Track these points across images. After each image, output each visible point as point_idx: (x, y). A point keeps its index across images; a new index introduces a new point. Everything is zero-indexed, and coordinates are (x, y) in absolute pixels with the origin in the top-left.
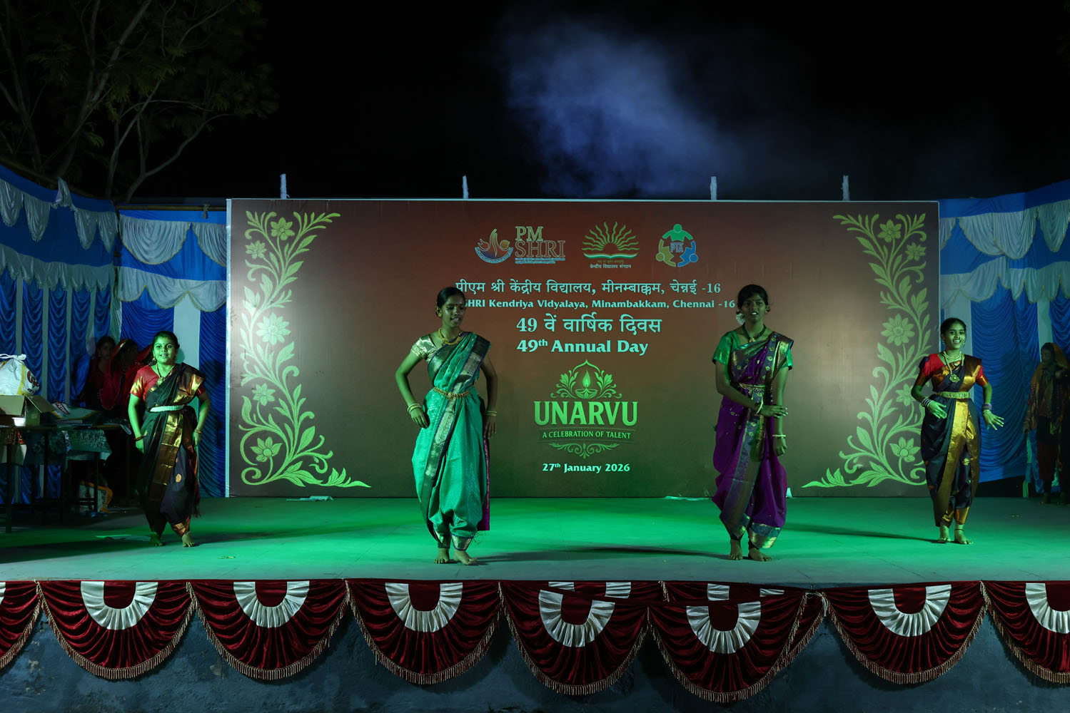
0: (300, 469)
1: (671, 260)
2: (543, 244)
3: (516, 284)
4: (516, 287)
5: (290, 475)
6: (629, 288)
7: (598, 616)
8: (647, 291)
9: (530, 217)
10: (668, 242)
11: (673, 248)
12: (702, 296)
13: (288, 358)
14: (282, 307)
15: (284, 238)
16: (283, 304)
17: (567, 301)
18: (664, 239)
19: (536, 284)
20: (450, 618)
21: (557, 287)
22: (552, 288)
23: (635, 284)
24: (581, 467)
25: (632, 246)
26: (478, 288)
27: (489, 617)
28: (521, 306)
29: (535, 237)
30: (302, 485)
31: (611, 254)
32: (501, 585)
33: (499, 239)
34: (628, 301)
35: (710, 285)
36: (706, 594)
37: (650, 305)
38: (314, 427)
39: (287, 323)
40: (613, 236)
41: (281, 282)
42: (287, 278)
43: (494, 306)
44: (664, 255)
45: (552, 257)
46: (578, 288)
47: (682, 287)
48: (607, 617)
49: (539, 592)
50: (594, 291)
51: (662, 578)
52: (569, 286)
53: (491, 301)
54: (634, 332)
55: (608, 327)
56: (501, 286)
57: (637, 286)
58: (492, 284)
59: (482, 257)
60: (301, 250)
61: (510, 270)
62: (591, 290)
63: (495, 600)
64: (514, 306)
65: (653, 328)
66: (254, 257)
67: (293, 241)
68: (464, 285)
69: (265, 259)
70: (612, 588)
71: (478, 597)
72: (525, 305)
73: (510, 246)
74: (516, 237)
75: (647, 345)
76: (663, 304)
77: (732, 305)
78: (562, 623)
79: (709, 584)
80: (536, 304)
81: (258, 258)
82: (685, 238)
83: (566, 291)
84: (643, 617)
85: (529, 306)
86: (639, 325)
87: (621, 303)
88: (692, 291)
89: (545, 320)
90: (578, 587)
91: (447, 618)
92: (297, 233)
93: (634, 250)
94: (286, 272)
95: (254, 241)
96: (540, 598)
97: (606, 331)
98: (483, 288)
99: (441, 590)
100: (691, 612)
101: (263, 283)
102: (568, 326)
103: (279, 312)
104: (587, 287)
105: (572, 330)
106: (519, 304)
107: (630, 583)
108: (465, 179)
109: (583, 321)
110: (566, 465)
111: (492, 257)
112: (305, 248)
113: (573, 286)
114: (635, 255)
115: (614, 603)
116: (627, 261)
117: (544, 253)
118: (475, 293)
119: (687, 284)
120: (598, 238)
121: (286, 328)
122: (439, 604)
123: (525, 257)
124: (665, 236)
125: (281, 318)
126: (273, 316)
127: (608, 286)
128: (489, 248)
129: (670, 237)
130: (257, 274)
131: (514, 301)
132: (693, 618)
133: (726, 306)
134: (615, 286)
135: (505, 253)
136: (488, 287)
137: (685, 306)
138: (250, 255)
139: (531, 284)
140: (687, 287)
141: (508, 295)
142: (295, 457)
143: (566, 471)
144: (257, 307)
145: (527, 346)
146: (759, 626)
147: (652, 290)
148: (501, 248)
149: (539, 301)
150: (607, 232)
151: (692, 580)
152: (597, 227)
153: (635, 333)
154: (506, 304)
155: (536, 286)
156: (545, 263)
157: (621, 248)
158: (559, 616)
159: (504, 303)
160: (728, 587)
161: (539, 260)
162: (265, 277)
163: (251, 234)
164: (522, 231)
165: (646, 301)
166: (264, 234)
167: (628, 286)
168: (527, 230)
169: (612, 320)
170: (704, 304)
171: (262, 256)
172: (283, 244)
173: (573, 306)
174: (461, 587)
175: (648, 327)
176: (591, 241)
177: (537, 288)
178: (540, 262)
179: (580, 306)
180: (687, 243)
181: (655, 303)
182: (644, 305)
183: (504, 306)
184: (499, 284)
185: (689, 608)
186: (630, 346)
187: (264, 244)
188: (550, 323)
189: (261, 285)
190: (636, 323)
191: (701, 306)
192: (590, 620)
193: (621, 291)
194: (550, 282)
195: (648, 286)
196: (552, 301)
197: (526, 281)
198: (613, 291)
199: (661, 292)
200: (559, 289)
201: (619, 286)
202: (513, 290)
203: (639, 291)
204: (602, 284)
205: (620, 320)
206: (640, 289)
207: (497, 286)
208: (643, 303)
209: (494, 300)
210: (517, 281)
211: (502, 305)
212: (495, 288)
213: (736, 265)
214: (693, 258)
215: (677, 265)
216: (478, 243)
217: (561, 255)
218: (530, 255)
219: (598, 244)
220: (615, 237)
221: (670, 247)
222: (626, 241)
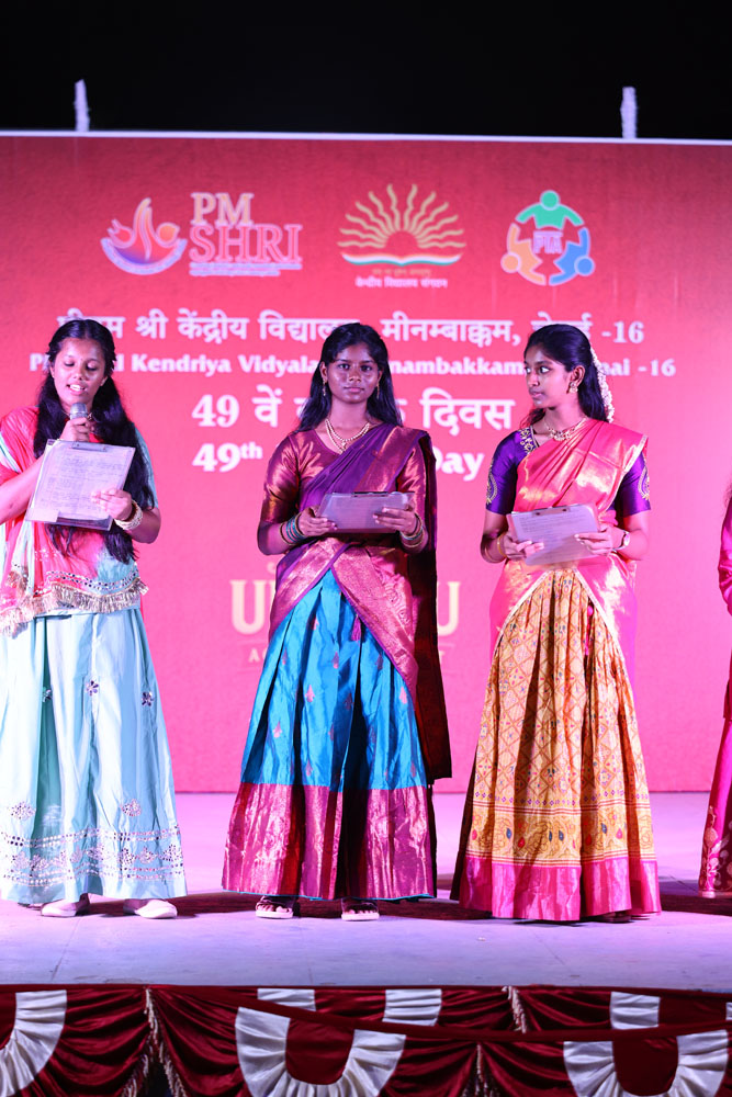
1: (538, 270)
2: (253, 233)
3: (191, 320)
4: (192, 328)
6: (442, 331)
7: (366, 1065)
8: (481, 337)
9: (225, 173)
10: (528, 230)
11: (539, 244)
17: (304, 359)
18: (519, 224)
19: (236, 321)
20: (39, 1068)
21: (282, 328)
22: (271, 328)
23: (455, 323)
25: (450, 238)
27: (125, 1067)
28: (202, 369)
29: (234, 216)
31: (402, 254)
32: (152, 997)
33: (156, 221)
34: (439, 360)
35: (620, 326)
36: (606, 1015)
37: (490, 367)
40: (407, 214)
43: (143, 368)
44: (519, 259)
45: (273, 260)
48: (388, 1068)
49: (236, 1012)
51: (510, 979)
52: (309, 326)
53: (135, 357)
54: (451, 428)
56: (158, 324)
57: (459, 327)
58: (140, 320)
59: (118, 261)
61: (178, 289)
63: (140, 1029)
64: (187, 369)
65: (497, 420)
70: (397, 1005)
71: (102, 1022)
72: (212, 368)
73: (180, 236)
74: (192, 217)
75: (481, 457)
76: (516, 368)
77: (668, 370)
78: (288, 1082)
79: (614, 994)
80: (235, 364)
82: (568, 223)
83: (304, 337)
84: (467, 1067)
85: (221, 369)
86: (463, 413)
87: (425, 364)
89: (256, 400)
90: (320, 1000)
91: (32, 1068)
93: (451, 247)
96: (239, 1025)
98: (119, 329)
99: (20, 1004)
100: (574, 1054)
106: (198, 366)
107: (438, 992)
108: (80, 88)
113: (318, 326)
114: (457, 258)
115: (403, 1037)
116: (437, 271)
117: (253, 252)
120: (373, 219)
122: (13, 1036)
123: (213, 260)
124: (522, 217)
127: (396, 326)
128: (133, 240)
129: (531, 221)
131: (187, 358)
132: (579, 1068)
134: (411, 326)
135: (167, 252)
136: (130, 326)
139: (225, 320)
141: (175, 344)
145: (216, 457)
146: (724, 1085)
147: (493, 337)
148: (158, 240)
149: (242, 359)
150: (393, 208)
151: (575, 983)
152: (372, 197)
153: (455, 431)
154: (168, 365)
155: (236, 326)
156: (256, 274)
157: (424, 241)
158: (282, 1065)
159: (165, 362)
160: (656, 1000)
161: (245, 268)
164: (205, 203)
165: (480, 360)
167: (440, 327)
168: (217, 200)
169: (403, 402)
174: (63, 999)
175: (484, 419)
176: (358, 227)
177: (239, 328)
178: (247, 273)
180: (570, 232)
181: (499, 366)
182: (476, 367)
183: (164, 368)
184: (154, 320)
185: (570, 1047)
186: (445, 460)
188: (266, 408)
190: (457, 409)
192: (350, 1074)
193: (424, 338)
194: (268, 317)
195: (485, 326)
196: (272, 359)
197: (215, 312)
198: (406, 337)
199: (512, 340)
200: (287, 333)
201: (420, 326)
202: (185, 333)
203: (463, 338)
204: (384, 322)
205: (422, 402)
206: (467, 333)
207: (150, 324)
208: (474, 364)
209: (144, 357)
210: (195, 313)
211: (160, 367)
212: (145, 330)
213: (676, 282)
214: (584, 265)
215: (547, 279)
216: (110, 231)
217: (293, 258)
218: (224, 257)
219: (372, 232)
220: (411, 216)
221: (533, 243)
222: (437, 228)
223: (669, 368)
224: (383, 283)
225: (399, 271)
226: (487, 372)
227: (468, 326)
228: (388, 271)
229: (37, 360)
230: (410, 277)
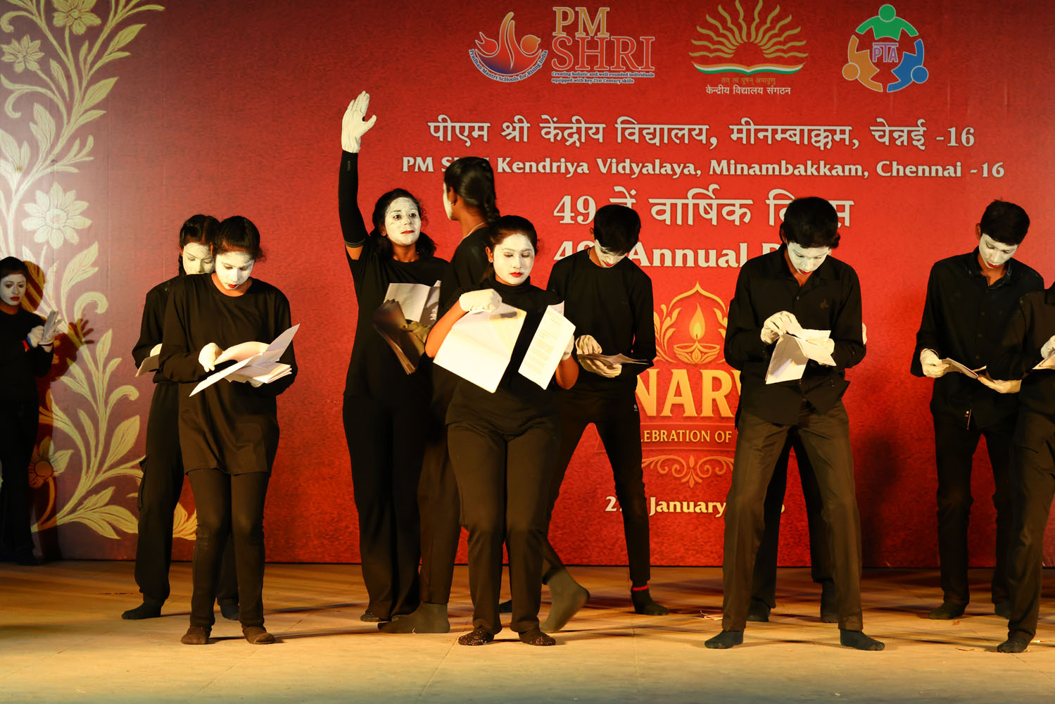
0: (107, 504)
1: (873, 79)
2: (610, 44)
3: (552, 125)
4: (553, 132)
5: (89, 514)
6: (787, 135)
8: (823, 141)
10: (867, 41)
11: (877, 54)
12: (937, 152)
13: (86, 276)
14: (75, 170)
15: (80, 30)
16: (75, 165)
17: (657, 162)
18: (857, 35)
19: (594, 126)
21: (637, 131)
22: (627, 133)
23: (798, 128)
24: (685, 504)
25: (792, 49)
26: (476, 134)
28: (563, 170)
29: (592, 28)
30: (113, 536)
31: (749, 64)
33: (520, 33)
34: (783, 163)
35: (953, 130)
37: (830, 170)
38: (138, 417)
39: (84, 205)
40: (754, 26)
41: (73, 119)
42: (86, 111)
43: (508, 170)
44: (858, 69)
45: (628, 69)
46: (679, 135)
47: (896, 135)
50: (714, 141)
52: (662, 130)
53: (500, 160)
55: (745, 214)
56: (521, 129)
57: (802, 131)
58: (505, 126)
59: (483, 69)
60: (111, 56)
61: (541, 97)
62: (708, 139)
64: (548, 170)
66: (19, 68)
67: (97, 37)
68: (446, 128)
69: (40, 73)
72: (572, 170)
73: (542, 46)
76: (855, 170)
77: (998, 172)
80: (593, 167)
81: (26, 70)
82: (904, 33)
83: (657, 141)
85: (579, 170)
87: (770, 167)
88: (915, 143)
92: (105, 19)
93: (795, 57)
94: (83, 99)
95: (18, 36)
97: (737, 223)
98: (485, 133)
101: (36, 123)
102: (659, 213)
103: (67, 182)
104: (700, 131)
105: (668, 222)
106: (559, 167)
109: (691, 202)
110: (653, 500)
111: (504, 69)
112: (123, 49)
113: (670, 130)
114: (799, 67)
116: (782, 79)
117: (610, 62)
118: (468, 144)
119: (906, 129)
120: (721, 31)
121: (83, 214)
123: (572, 69)
124: (862, 29)
125: (71, 195)
126: (56, 188)
127: (742, 131)
128: (498, 50)
129: (870, 32)
130: (25, 103)
131: (548, 160)
133: (985, 174)
134: (757, 131)
135: (530, 62)
136: (495, 131)
137: (901, 174)
138: (10, 65)
139: (583, 125)
140: (905, 135)
141: (537, 148)
142: (102, 477)
143: (652, 512)
144: (25, 171)
147: (833, 140)
148: (522, 51)
149: (600, 161)
150: (741, 20)
154: (532, 167)
155: (594, 130)
156: (612, 81)
157: (769, 52)
159: (528, 164)
161: (602, 77)
162: (39, 110)
163: (12, 21)
164: (565, 16)
165: (822, 163)
166: (37, 20)
167: (784, 132)
168: (577, 13)
169: (750, 202)
170: (940, 169)
171: (34, 66)
172: (77, 41)
173: (670, 172)
176: (708, 38)
177: (597, 133)
179: (686, 171)
180: (906, 43)
181: (840, 168)
182: (818, 170)
183: (527, 170)
184: (517, 126)
187: (38, 43)
189: (32, 125)
191: (933, 174)
193: (770, 142)
194: (623, 122)
195: (825, 131)
196: (628, 161)
197: (574, 119)
198: (752, 142)
199: (852, 144)
200: (641, 136)
201: (767, 130)
202: (547, 137)
203: (806, 142)
204: (731, 127)
205: (767, 202)
206: (810, 138)
207: (514, 129)
208: (815, 166)
209: (508, 159)
210: (555, 119)
211: (524, 168)
212: (510, 134)
213: (1006, 91)
214: (918, 74)
215: (885, 88)
216: (476, 41)
217: (647, 67)
218: (583, 66)
219: (722, 44)
220: (757, 30)
221: (871, 52)
222: (782, 39)
223: (998, 171)
224: (731, 90)
225: (747, 79)
226: (828, 173)
227: (810, 131)
228: (736, 80)
229: (409, 162)
230: (756, 85)
